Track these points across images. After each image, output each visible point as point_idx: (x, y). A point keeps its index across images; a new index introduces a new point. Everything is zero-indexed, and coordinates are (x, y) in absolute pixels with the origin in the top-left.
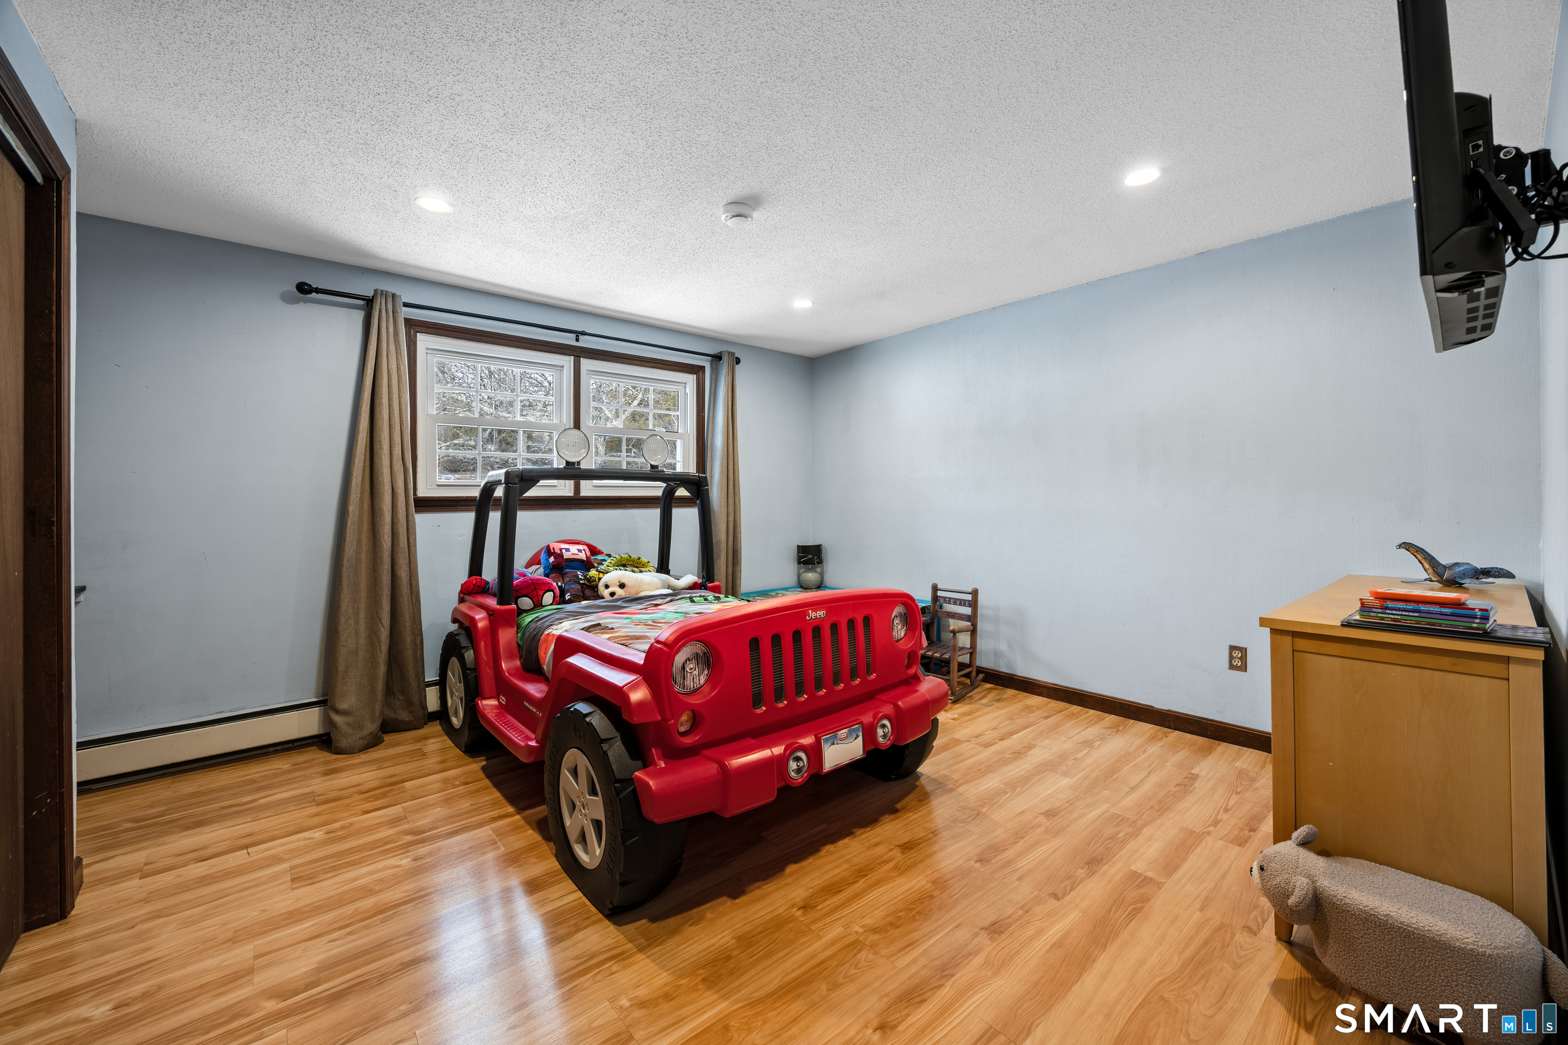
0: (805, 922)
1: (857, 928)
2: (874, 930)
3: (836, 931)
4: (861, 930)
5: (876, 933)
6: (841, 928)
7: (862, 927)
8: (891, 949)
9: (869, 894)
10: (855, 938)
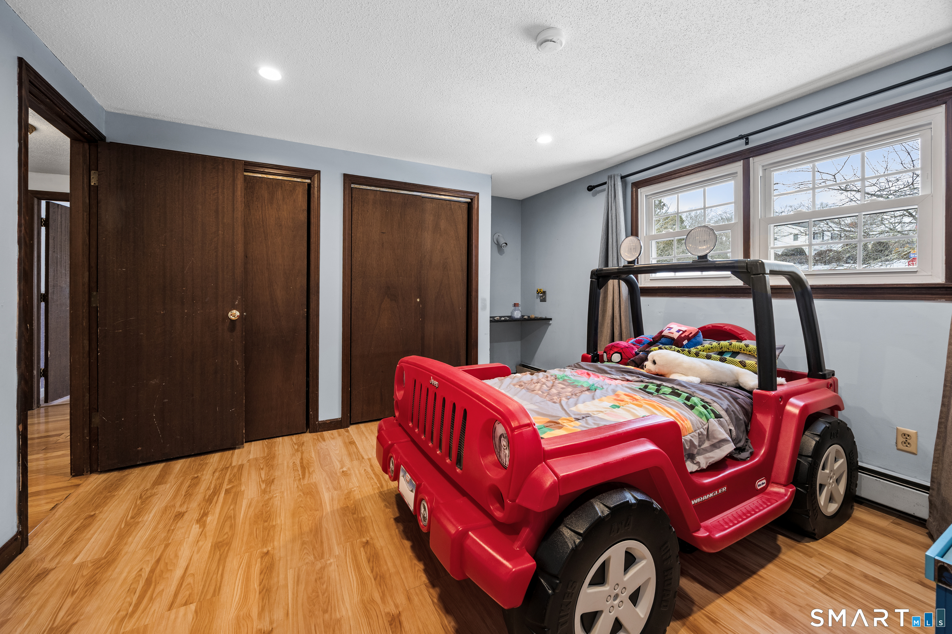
0: (355, 541)
1: (332, 560)
2: (323, 568)
3: (337, 550)
4: (329, 562)
5: (321, 568)
6: (337, 553)
7: (331, 564)
8: (303, 571)
9: (356, 575)
10: (325, 557)
